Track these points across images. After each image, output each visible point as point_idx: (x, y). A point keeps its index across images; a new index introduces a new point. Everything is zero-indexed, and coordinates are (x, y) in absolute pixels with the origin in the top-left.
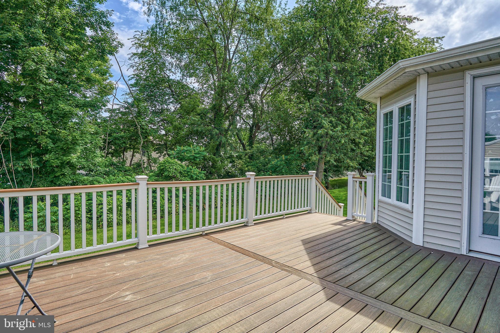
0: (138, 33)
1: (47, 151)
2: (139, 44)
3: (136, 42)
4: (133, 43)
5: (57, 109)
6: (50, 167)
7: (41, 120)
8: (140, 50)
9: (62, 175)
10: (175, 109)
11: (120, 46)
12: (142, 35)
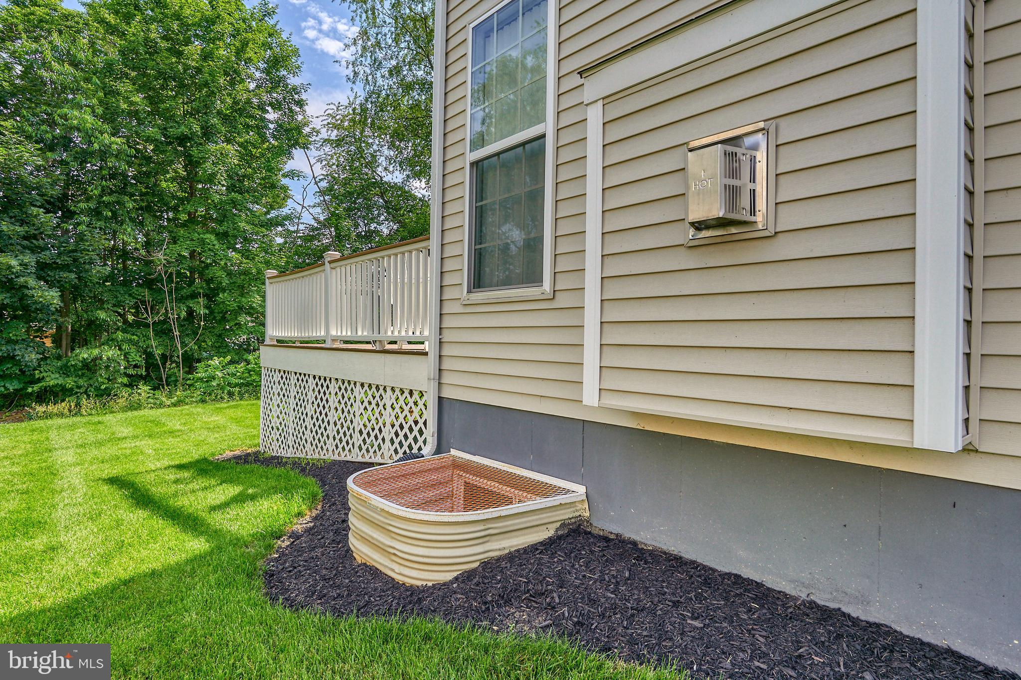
0: (332, 106)
1: (220, 289)
2: (333, 124)
3: (329, 121)
4: (325, 122)
5: (234, 229)
6: (219, 313)
7: (214, 245)
8: (334, 135)
9: (236, 324)
10: (391, 231)
11: (314, 133)
12: (338, 110)
